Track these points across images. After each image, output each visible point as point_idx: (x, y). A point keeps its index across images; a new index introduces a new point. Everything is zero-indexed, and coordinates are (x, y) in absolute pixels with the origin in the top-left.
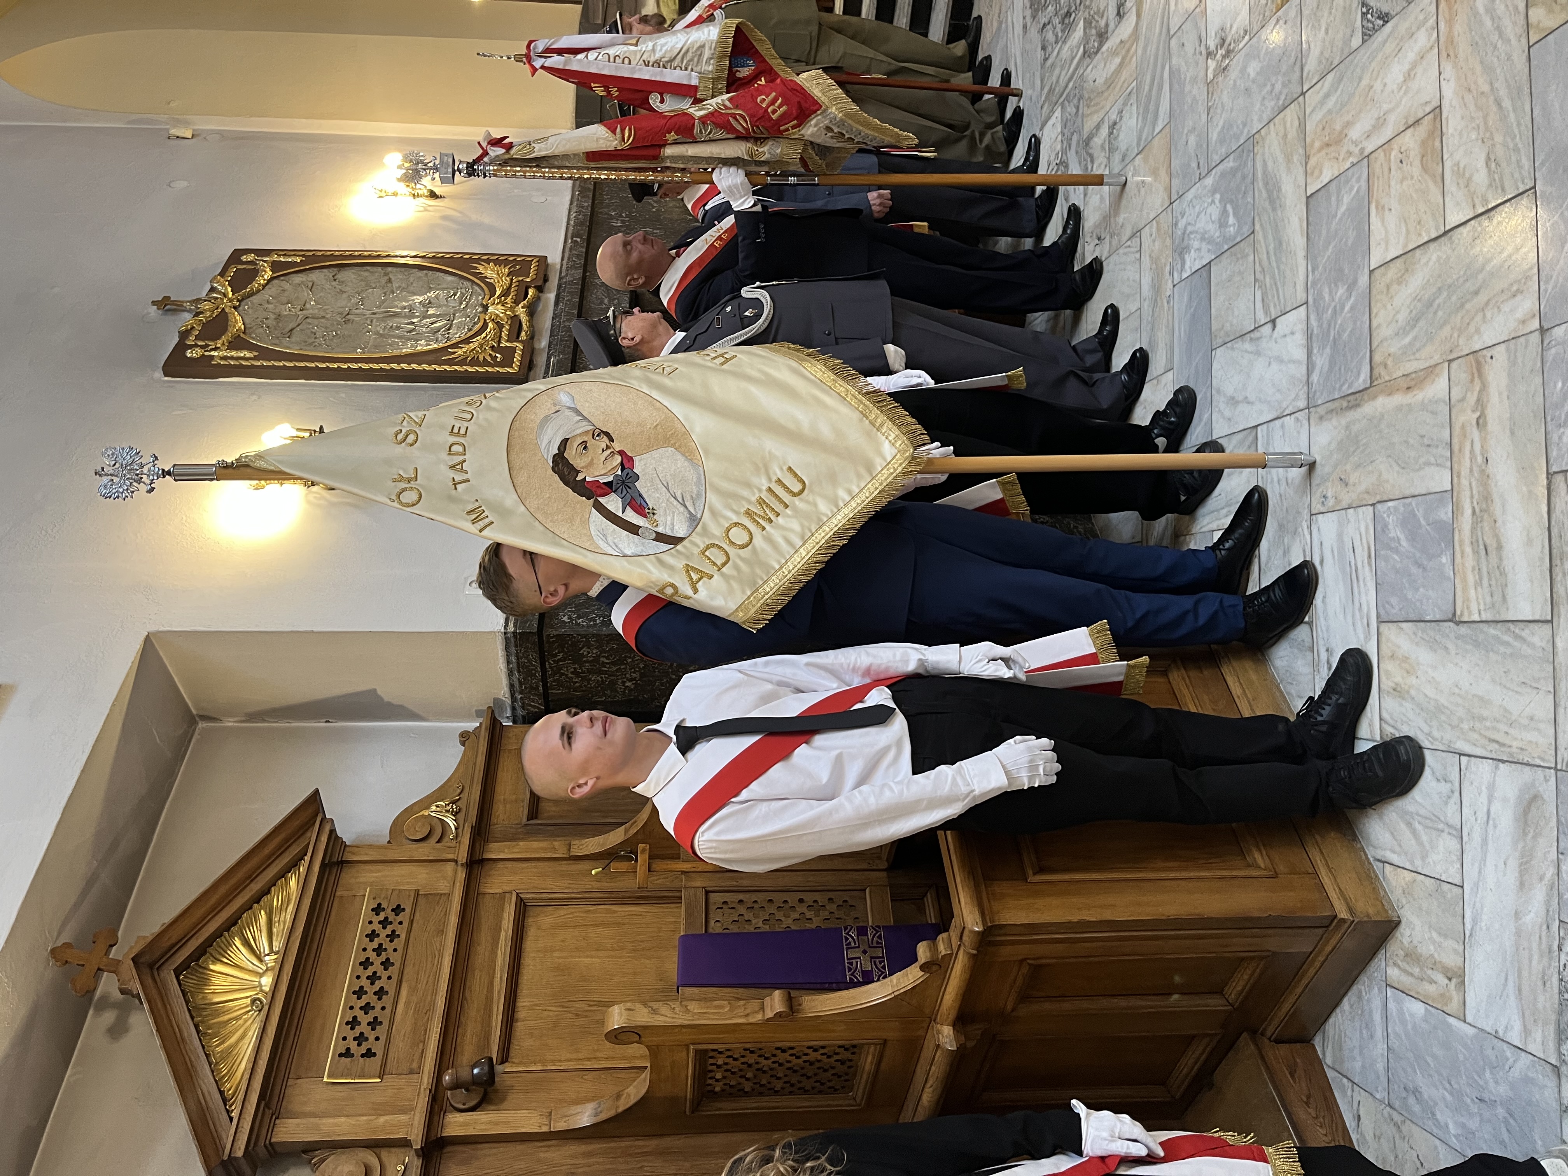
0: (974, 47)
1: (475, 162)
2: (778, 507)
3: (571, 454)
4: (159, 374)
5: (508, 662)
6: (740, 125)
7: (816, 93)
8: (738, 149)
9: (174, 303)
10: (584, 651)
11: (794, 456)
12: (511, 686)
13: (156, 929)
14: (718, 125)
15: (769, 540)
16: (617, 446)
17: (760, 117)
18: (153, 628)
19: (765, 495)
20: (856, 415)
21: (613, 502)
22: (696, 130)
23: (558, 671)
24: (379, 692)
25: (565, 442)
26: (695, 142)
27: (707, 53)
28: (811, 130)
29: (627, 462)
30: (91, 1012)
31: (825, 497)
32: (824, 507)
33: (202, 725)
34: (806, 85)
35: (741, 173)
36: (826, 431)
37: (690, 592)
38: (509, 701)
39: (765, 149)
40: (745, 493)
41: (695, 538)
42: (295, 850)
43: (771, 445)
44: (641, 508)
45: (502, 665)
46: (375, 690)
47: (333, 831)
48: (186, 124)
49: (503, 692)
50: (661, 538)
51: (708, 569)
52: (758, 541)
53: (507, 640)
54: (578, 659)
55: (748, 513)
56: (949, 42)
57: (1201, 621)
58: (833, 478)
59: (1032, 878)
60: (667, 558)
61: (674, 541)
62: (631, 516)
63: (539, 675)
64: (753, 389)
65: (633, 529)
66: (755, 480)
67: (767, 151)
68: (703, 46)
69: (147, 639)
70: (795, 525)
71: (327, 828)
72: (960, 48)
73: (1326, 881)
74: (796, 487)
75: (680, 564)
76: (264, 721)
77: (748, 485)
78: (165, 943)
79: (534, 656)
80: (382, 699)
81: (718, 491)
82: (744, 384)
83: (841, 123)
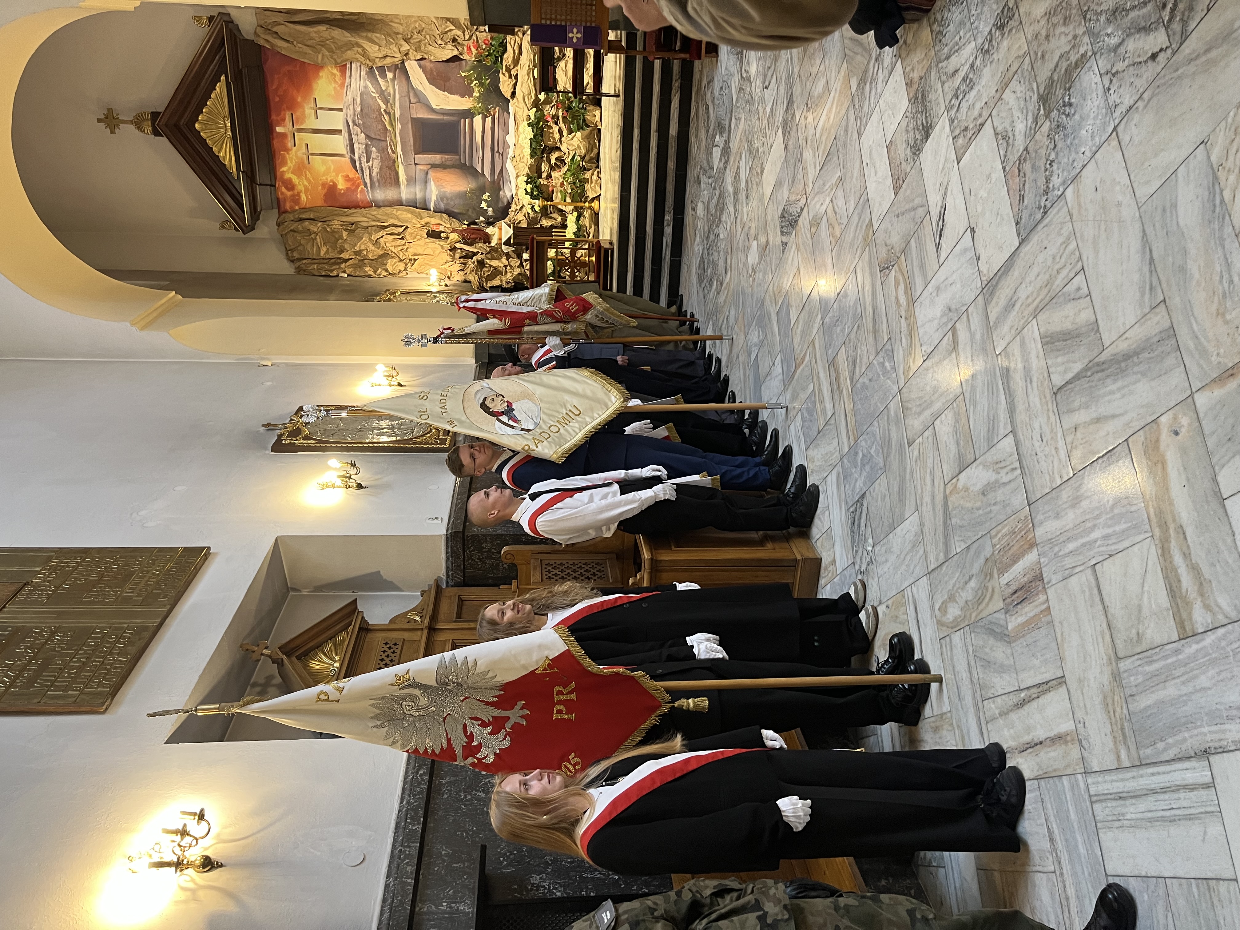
0: (680, 307)
1: (438, 337)
2: (570, 420)
3: (488, 403)
4: (269, 452)
5: (447, 553)
6: (559, 315)
7: (591, 300)
8: (557, 327)
9: (273, 425)
10: (484, 545)
11: (575, 401)
12: (447, 567)
13: (288, 640)
14: (548, 315)
15: (567, 430)
16: (506, 399)
17: (567, 312)
18: (279, 535)
19: (565, 416)
20: (600, 387)
21: (504, 418)
22: (538, 318)
23: (470, 558)
24: (382, 573)
25: (485, 398)
26: (537, 324)
27: (544, 299)
28: (589, 316)
29: (510, 405)
30: (249, 688)
31: (589, 416)
32: (588, 419)
33: (292, 593)
34: (586, 298)
35: (559, 339)
36: (589, 393)
37: (535, 448)
38: (445, 578)
39: (569, 326)
40: (557, 415)
41: (537, 430)
42: (347, 621)
43: (567, 397)
44: (516, 420)
45: (443, 555)
46: (379, 572)
47: (363, 618)
48: (268, 359)
49: (442, 573)
50: (522, 430)
51: (542, 439)
52: (562, 431)
53: (447, 538)
54: (481, 550)
55: (558, 421)
56: (669, 307)
57: (751, 475)
58: (592, 410)
59: (673, 548)
60: (526, 436)
61: (529, 431)
62: (511, 423)
63: (461, 558)
64: (560, 379)
65: (513, 427)
66: (560, 410)
67: (570, 327)
68: (541, 296)
69: (276, 539)
70: (577, 425)
71: (360, 617)
72: (674, 309)
73: (795, 551)
74: (578, 412)
75: (531, 437)
76: (322, 591)
77: (558, 412)
78: (292, 645)
79: (460, 545)
80: (381, 576)
81: (545, 413)
82: (556, 378)
83: (602, 313)
